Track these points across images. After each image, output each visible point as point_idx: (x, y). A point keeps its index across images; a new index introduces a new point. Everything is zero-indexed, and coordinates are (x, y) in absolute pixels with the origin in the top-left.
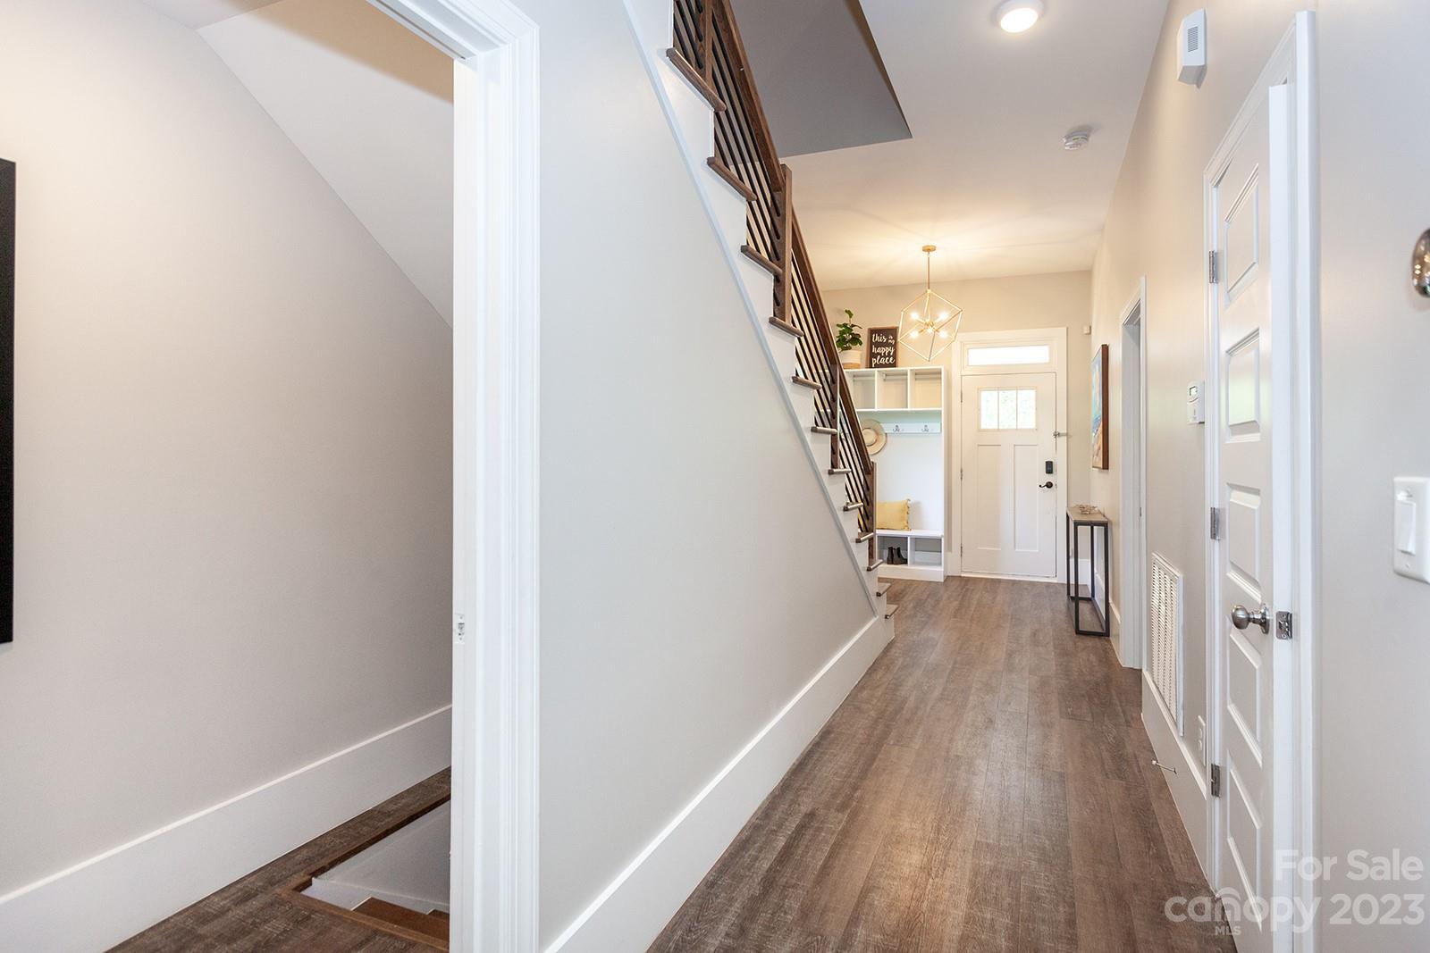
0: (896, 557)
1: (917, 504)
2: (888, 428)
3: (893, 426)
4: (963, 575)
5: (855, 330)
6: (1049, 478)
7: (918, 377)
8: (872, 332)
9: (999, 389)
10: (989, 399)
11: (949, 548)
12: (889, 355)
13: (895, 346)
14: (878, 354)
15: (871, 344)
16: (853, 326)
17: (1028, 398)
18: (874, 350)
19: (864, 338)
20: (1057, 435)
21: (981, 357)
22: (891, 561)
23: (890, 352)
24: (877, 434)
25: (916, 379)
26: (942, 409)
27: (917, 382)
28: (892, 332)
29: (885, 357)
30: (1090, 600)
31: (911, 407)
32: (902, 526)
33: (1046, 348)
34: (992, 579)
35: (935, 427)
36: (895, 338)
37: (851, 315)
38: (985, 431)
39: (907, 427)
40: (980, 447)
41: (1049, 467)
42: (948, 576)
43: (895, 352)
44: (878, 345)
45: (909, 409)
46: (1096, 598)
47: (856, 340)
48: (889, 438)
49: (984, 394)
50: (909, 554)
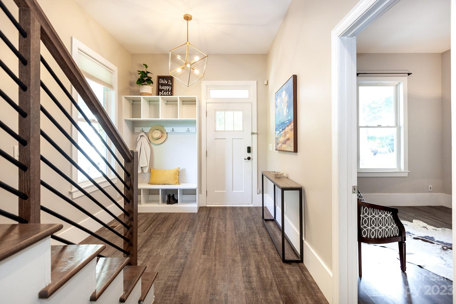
0: (171, 200)
1: (184, 170)
2: (168, 129)
3: (171, 129)
4: (207, 206)
5: (149, 75)
6: (249, 155)
7: (184, 103)
8: (159, 78)
9: (225, 110)
10: (220, 115)
11: (200, 192)
12: (168, 91)
13: (172, 86)
14: (163, 90)
15: (159, 84)
16: (148, 72)
17: (238, 115)
18: (160, 87)
19: (154, 79)
20: (253, 133)
21: (216, 94)
22: (169, 202)
23: (169, 89)
24: (162, 133)
25: (183, 104)
26: (197, 119)
27: (184, 105)
28: (170, 79)
29: (166, 91)
30: (274, 220)
31: (179, 118)
32: (175, 183)
33: (247, 91)
34: (222, 207)
35: (192, 129)
36: (172, 82)
37: (146, 67)
38: (218, 131)
39: (178, 129)
40: (215, 140)
41: (249, 150)
42: (200, 207)
43: (172, 89)
44: (163, 85)
45: (178, 119)
46: (277, 219)
47: (149, 81)
48: (168, 135)
49: (218, 113)
50: (179, 197)
